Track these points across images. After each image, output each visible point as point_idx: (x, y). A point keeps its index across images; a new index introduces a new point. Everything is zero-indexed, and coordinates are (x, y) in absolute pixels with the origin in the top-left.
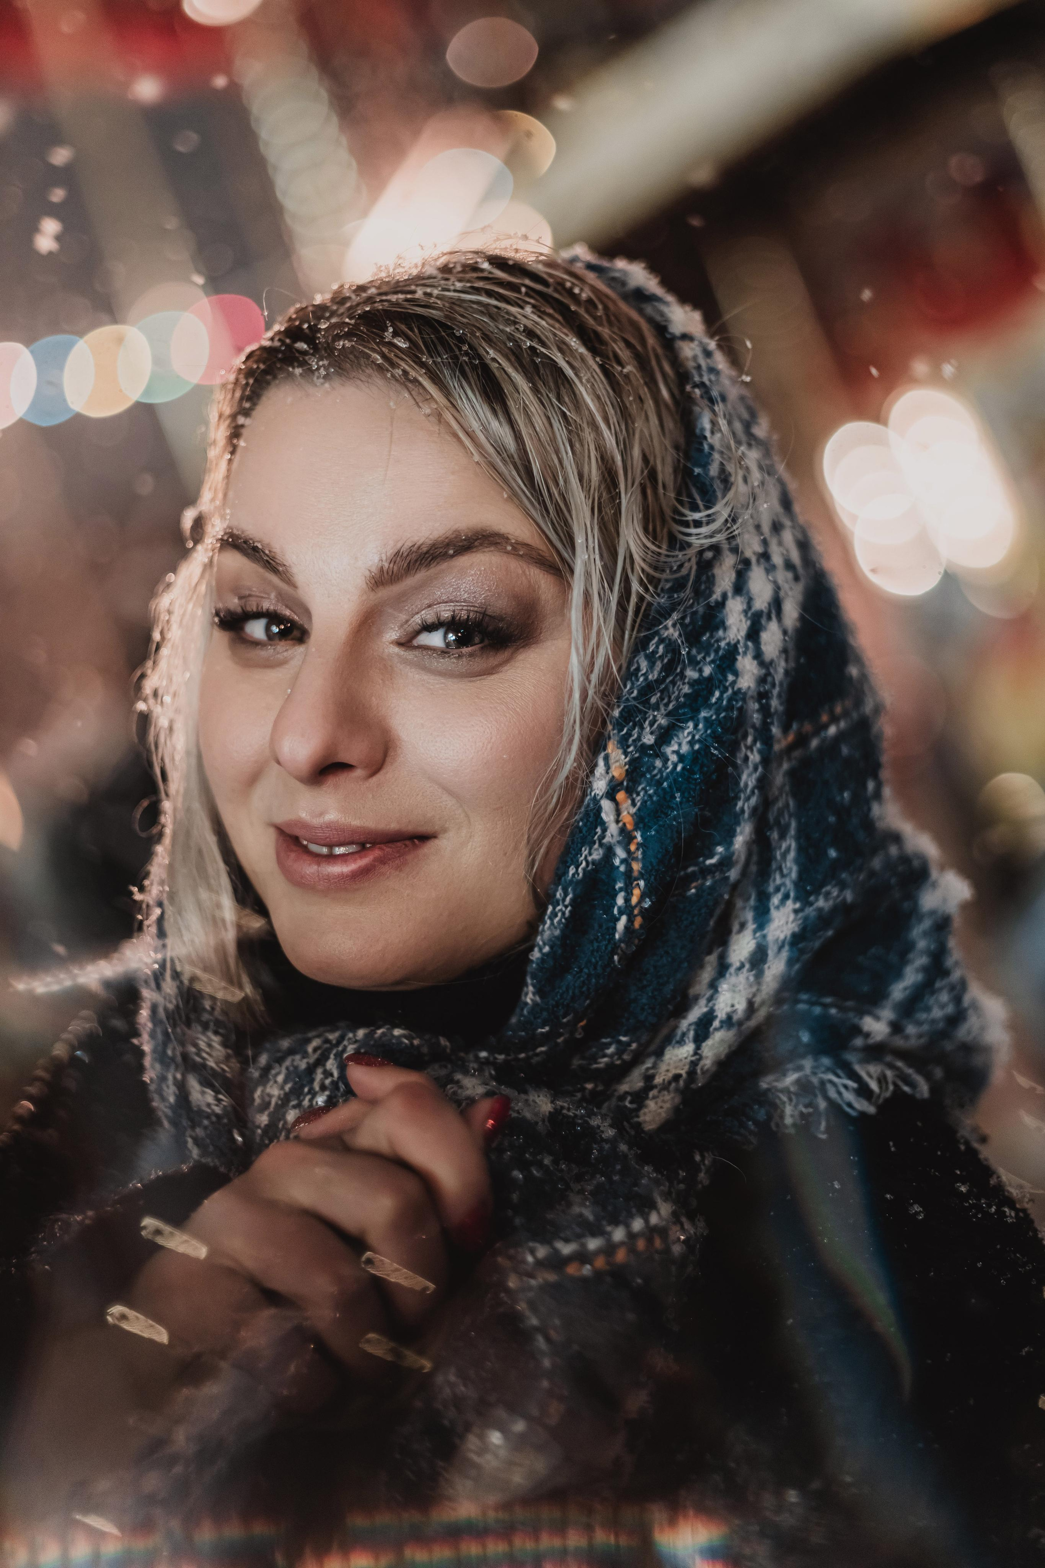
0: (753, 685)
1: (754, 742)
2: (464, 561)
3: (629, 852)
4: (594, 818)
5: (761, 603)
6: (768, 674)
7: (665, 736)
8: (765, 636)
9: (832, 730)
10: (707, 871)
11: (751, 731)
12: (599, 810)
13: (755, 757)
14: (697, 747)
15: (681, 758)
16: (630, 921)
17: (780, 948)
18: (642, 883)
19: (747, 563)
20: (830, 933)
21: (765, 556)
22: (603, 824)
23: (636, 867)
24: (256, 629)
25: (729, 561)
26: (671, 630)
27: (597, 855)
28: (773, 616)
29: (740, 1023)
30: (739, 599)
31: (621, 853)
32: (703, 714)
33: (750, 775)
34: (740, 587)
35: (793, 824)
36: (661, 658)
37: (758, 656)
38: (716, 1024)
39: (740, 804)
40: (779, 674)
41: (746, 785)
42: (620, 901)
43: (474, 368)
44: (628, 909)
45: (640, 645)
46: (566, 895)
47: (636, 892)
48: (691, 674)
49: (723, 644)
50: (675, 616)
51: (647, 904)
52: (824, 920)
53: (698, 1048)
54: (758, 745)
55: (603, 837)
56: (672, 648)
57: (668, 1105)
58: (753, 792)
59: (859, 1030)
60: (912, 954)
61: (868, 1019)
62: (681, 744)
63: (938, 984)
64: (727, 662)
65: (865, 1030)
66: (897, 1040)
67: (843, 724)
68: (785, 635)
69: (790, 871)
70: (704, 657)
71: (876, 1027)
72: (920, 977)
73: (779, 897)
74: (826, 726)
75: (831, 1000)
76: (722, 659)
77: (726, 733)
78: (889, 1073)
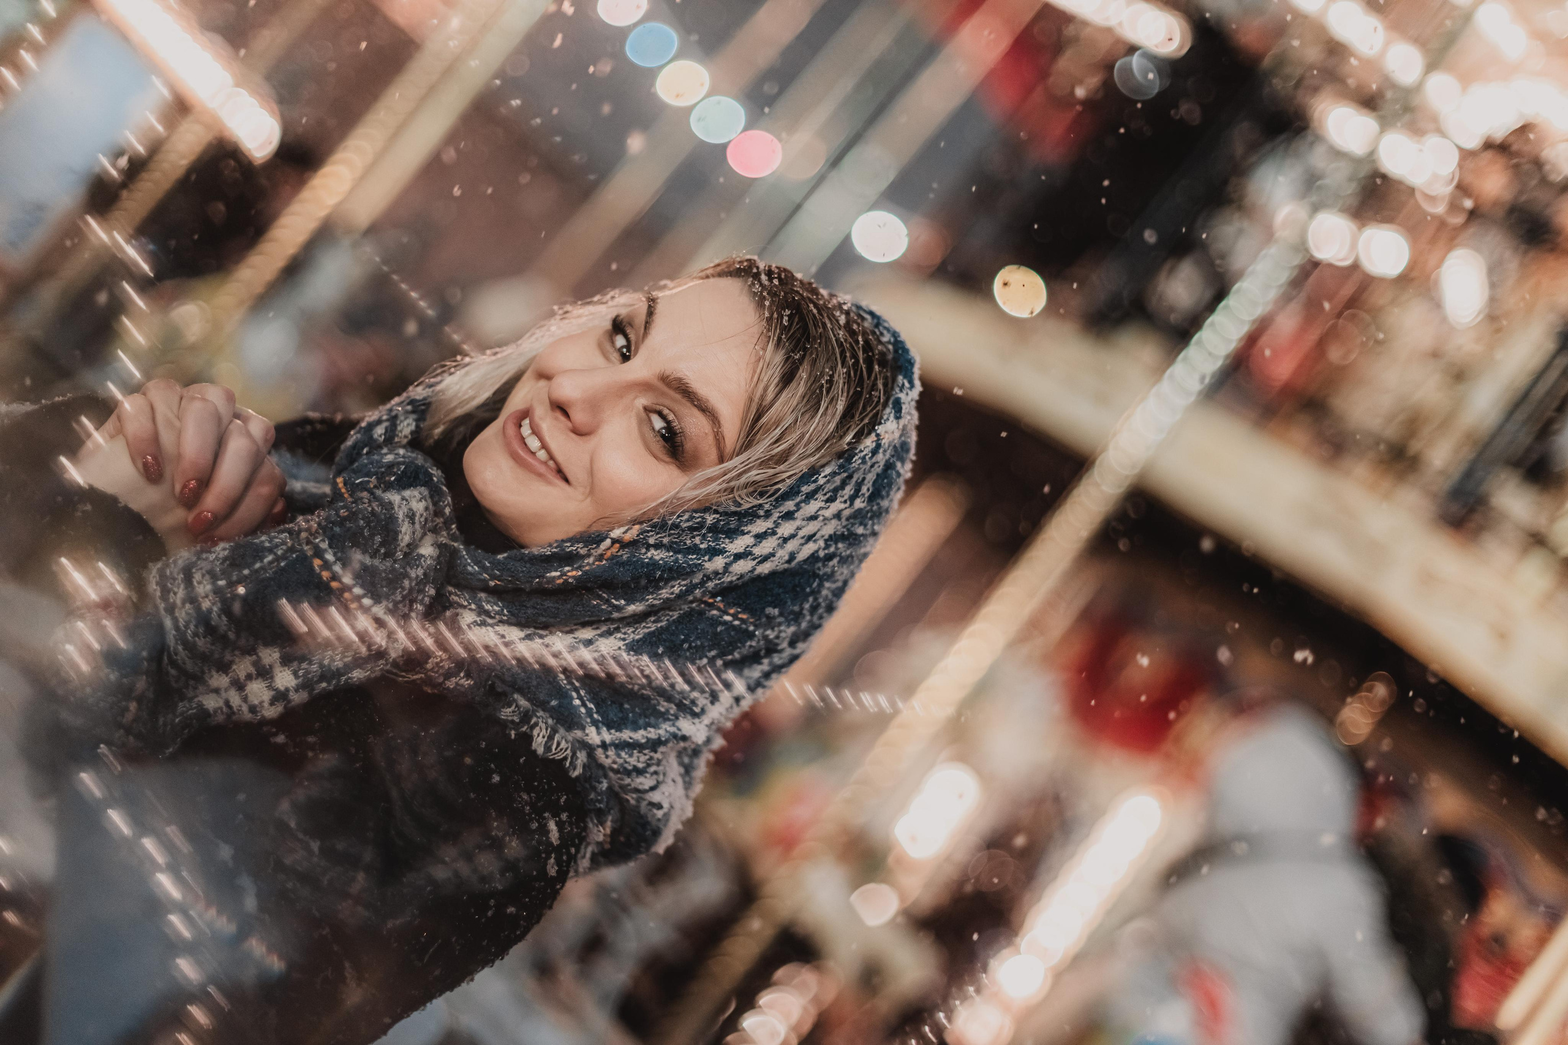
0: (710, 571)
1: (685, 585)
2: (696, 412)
5: (757, 551)
6: (723, 575)
7: (657, 546)
8: (741, 562)
9: (728, 618)
10: (607, 601)
11: (689, 581)
12: (602, 540)
13: (677, 590)
14: (661, 562)
15: (651, 559)
16: (558, 577)
17: (596, 651)
18: (580, 573)
19: (774, 533)
21: (785, 540)
22: (599, 546)
23: (588, 568)
24: (620, 341)
25: (769, 524)
26: (710, 519)
27: (583, 552)
28: (757, 561)
30: (752, 539)
32: (680, 556)
33: (667, 593)
34: (760, 537)
35: (663, 624)
36: (695, 523)
37: (727, 566)
38: (541, 641)
39: (650, 597)
40: (727, 579)
41: (661, 594)
42: (567, 568)
44: (564, 574)
47: (574, 573)
48: (697, 540)
49: (723, 545)
51: (570, 580)
54: (684, 588)
55: (594, 549)
56: (701, 525)
58: (660, 599)
59: (583, 728)
60: (652, 730)
61: (593, 729)
62: (658, 555)
63: (646, 751)
64: (714, 552)
65: (587, 731)
66: (599, 752)
67: (737, 623)
68: (752, 571)
69: (638, 634)
70: (709, 541)
71: (594, 736)
72: (643, 741)
73: (623, 636)
74: (728, 614)
75: (591, 706)
76: (714, 548)
77: (678, 573)
78: (568, 751)
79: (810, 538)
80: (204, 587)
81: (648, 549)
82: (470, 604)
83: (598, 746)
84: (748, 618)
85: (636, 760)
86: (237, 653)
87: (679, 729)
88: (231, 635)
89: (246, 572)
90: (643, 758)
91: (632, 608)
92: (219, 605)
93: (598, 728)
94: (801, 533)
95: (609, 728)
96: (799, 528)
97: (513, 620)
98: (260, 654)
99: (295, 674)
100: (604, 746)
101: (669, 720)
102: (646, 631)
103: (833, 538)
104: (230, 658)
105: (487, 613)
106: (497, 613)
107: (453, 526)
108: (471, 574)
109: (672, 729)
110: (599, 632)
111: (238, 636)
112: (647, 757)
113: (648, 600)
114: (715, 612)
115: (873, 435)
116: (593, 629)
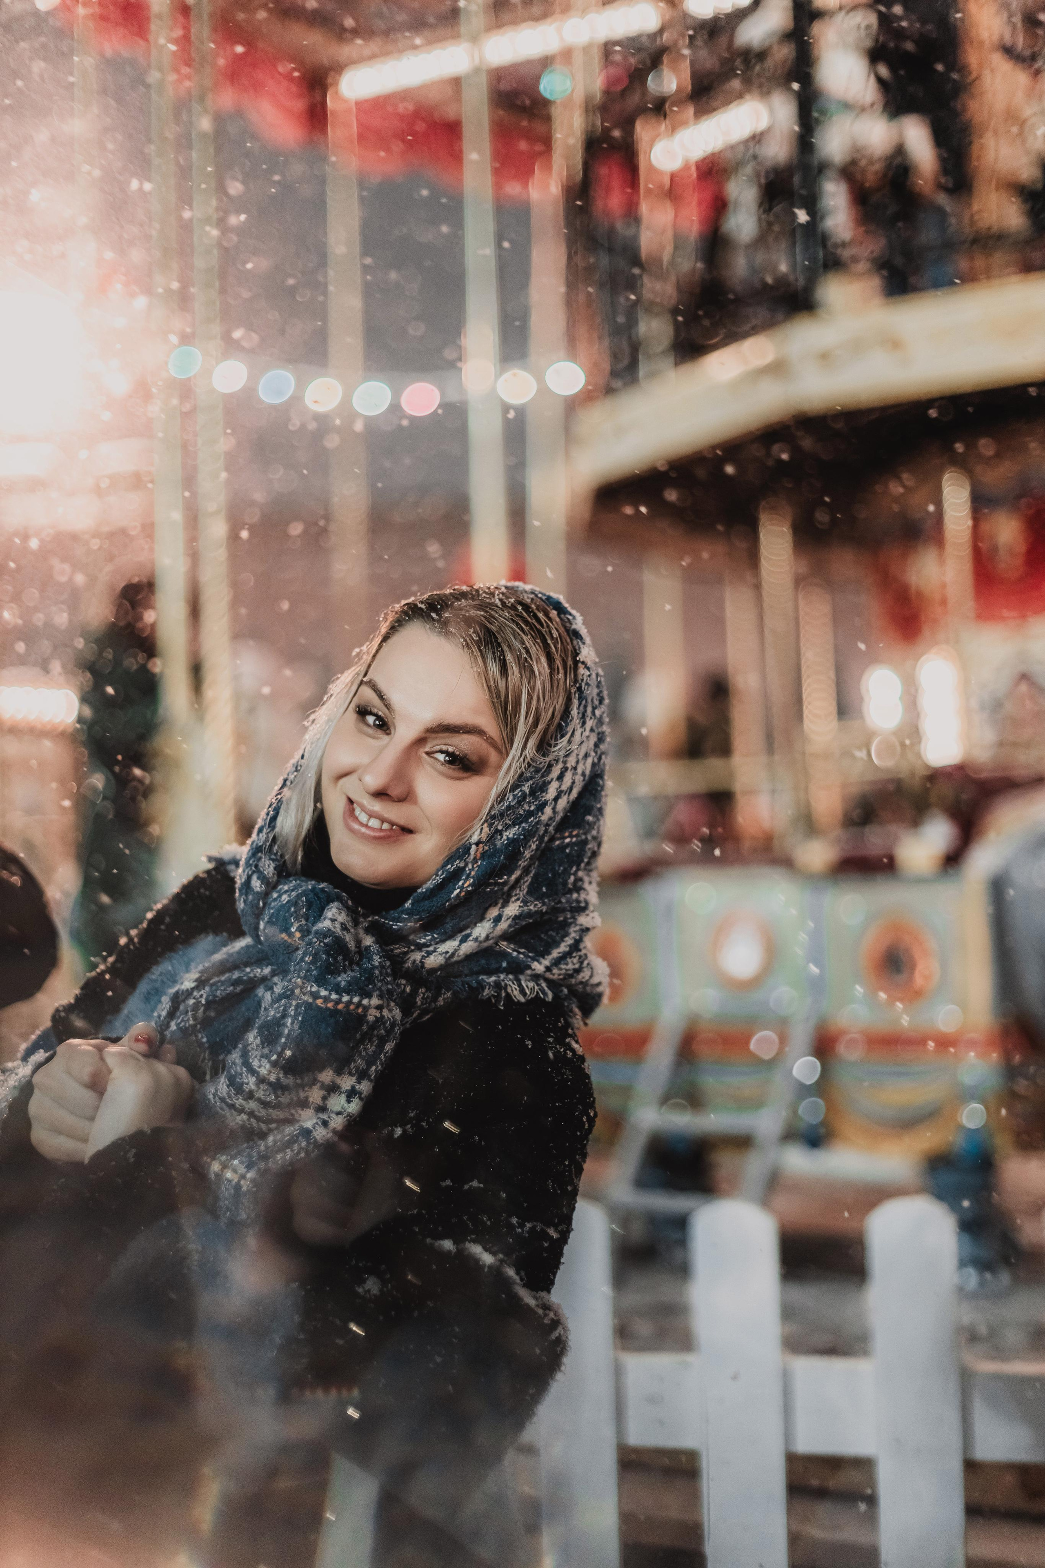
0: (546, 820)
1: (537, 840)
2: (465, 736)
3: (473, 867)
4: (467, 849)
5: (564, 787)
6: (555, 817)
7: (507, 828)
8: (560, 801)
10: (496, 884)
11: (537, 836)
12: (470, 848)
13: (534, 847)
14: (516, 837)
15: (508, 839)
16: (460, 892)
17: (508, 919)
18: (472, 880)
20: (531, 921)
21: (575, 768)
22: (469, 854)
23: (473, 873)
24: (371, 719)
25: (560, 765)
26: (526, 789)
27: (462, 865)
28: (567, 793)
29: (481, 942)
30: (557, 782)
31: (470, 866)
32: (523, 825)
33: (529, 853)
34: (560, 778)
35: (533, 872)
36: (518, 797)
37: (554, 809)
38: (471, 938)
39: (520, 862)
40: (558, 818)
41: (526, 856)
42: (460, 883)
43: (500, 660)
44: (462, 888)
45: (514, 788)
46: (442, 874)
47: (468, 883)
48: (526, 807)
49: (543, 799)
50: (531, 782)
51: (470, 889)
52: (530, 914)
53: (460, 945)
54: (537, 842)
55: (467, 858)
56: (524, 796)
57: (438, 961)
58: (527, 860)
59: (529, 967)
61: (536, 963)
62: (510, 833)
63: (574, 954)
64: (541, 807)
65: (533, 967)
66: (548, 975)
67: (574, 839)
68: (568, 802)
69: (524, 889)
70: (533, 802)
71: (538, 967)
73: (516, 898)
74: (566, 838)
75: (522, 950)
76: (540, 805)
77: (528, 835)
78: (536, 987)
79: (586, 756)
80: (265, 1067)
81: (501, 835)
82: (409, 948)
83: (545, 972)
84: (579, 832)
85: (571, 965)
86: (306, 1089)
87: (581, 925)
89: (283, 1040)
90: (575, 960)
91: (514, 877)
93: (538, 961)
94: (580, 757)
96: (578, 755)
97: (444, 937)
98: (321, 1080)
100: (548, 969)
101: (571, 923)
102: (527, 884)
103: (596, 745)
104: (305, 1095)
105: (425, 945)
106: (431, 940)
107: (360, 909)
109: (578, 928)
110: (499, 905)
112: (577, 958)
113: (520, 865)
114: (557, 843)
115: (580, 665)
116: (494, 906)
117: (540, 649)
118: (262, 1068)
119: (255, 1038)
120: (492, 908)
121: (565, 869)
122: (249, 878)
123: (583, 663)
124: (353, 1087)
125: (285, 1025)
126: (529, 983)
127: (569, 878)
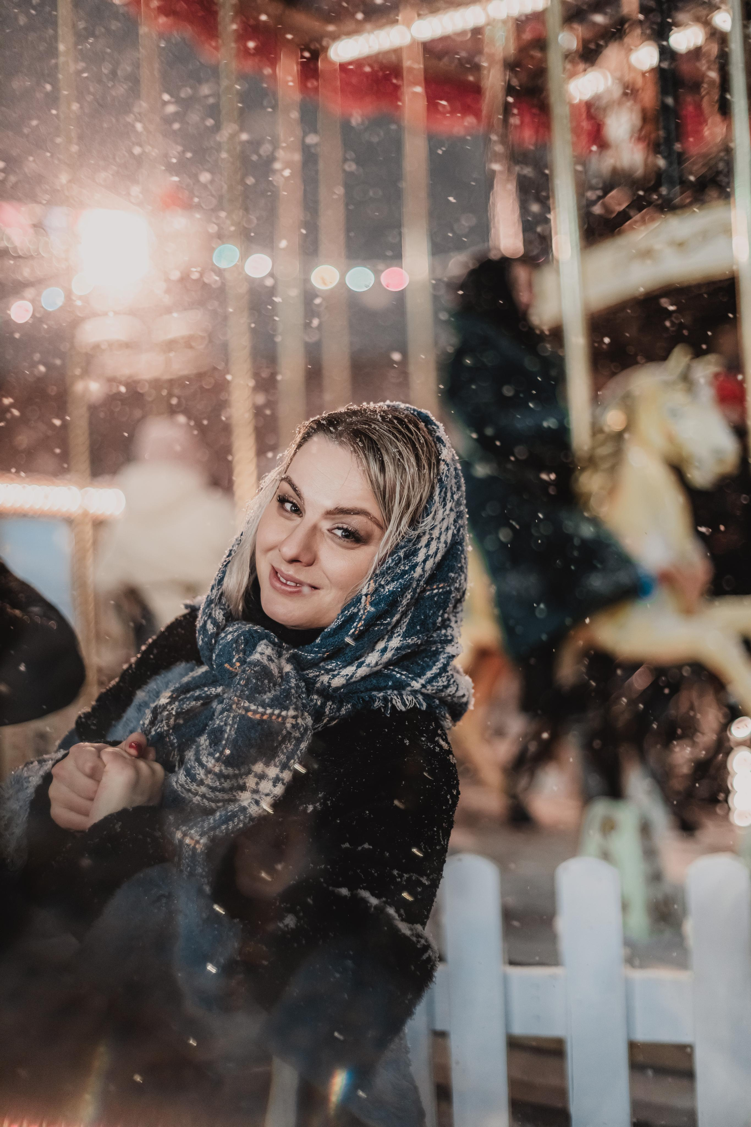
0: (418, 577)
1: (411, 592)
2: (355, 516)
3: (364, 612)
4: (359, 600)
5: (431, 552)
6: (424, 574)
7: (388, 583)
8: (428, 562)
9: (436, 591)
10: (382, 624)
11: (411, 589)
12: (361, 599)
13: (409, 597)
14: (395, 589)
15: (389, 591)
16: (355, 631)
17: (392, 650)
18: (363, 622)
19: (432, 539)
20: (409, 651)
21: (439, 538)
22: (361, 603)
23: (364, 617)
24: (288, 506)
25: (427, 536)
26: (401, 554)
27: (356, 610)
28: (433, 556)
29: (372, 667)
30: (425, 549)
31: (362, 612)
32: (400, 580)
33: (406, 601)
34: (428, 545)
35: (410, 615)
36: (396, 561)
37: (423, 569)
38: (365, 664)
39: (399, 608)
40: (427, 575)
41: (403, 604)
42: (355, 624)
43: (379, 460)
44: (356, 628)
45: (392, 554)
46: (342, 618)
47: (360, 624)
48: (402, 568)
49: (415, 561)
50: (405, 549)
51: (362, 628)
52: (408, 646)
53: (357, 669)
55: (359, 606)
56: (400, 559)
57: (341, 682)
58: (404, 606)
59: (409, 685)
60: (437, 663)
61: (414, 682)
62: (391, 587)
63: (443, 675)
64: (413, 567)
65: (412, 685)
66: (424, 690)
67: (441, 590)
68: (434, 564)
69: (403, 628)
70: (407, 564)
71: (416, 685)
72: (438, 671)
73: (397, 634)
74: (434, 589)
75: (404, 673)
76: (412, 565)
77: (405, 588)
78: (414, 700)
79: (447, 529)
80: (211, 762)
81: (384, 588)
82: (320, 672)
83: (421, 688)
84: (444, 585)
85: (442, 682)
86: (244, 777)
87: (449, 653)
88: (237, 772)
89: (224, 742)
90: (444, 679)
91: (395, 619)
92: (223, 765)
93: (416, 680)
94: (443, 530)
95: (420, 677)
96: (440, 529)
97: (345, 664)
98: (254, 770)
99: (275, 766)
100: (424, 686)
101: (441, 652)
102: (406, 624)
103: (455, 521)
104: (243, 781)
105: (332, 670)
106: (336, 666)
107: (284, 644)
108: (312, 659)
109: (446, 655)
110: (385, 640)
111: (239, 770)
112: (446, 677)
113: (399, 610)
114: (428, 593)
115: (441, 462)
116: (382, 641)
117: (409, 452)
118: (209, 763)
119: (205, 740)
120: (380, 642)
121: (434, 612)
122: (205, 622)
123: (444, 460)
124: (277, 775)
125: (225, 731)
126: (409, 697)
127: (438, 619)
